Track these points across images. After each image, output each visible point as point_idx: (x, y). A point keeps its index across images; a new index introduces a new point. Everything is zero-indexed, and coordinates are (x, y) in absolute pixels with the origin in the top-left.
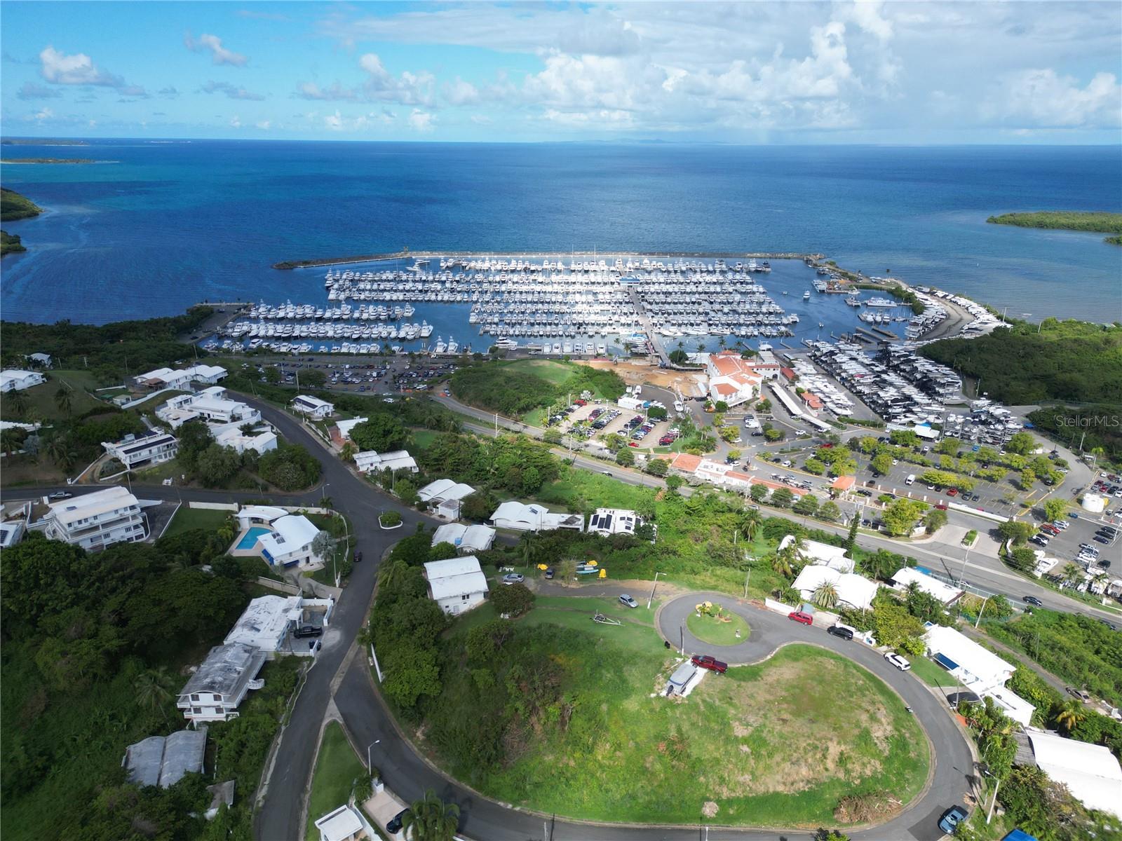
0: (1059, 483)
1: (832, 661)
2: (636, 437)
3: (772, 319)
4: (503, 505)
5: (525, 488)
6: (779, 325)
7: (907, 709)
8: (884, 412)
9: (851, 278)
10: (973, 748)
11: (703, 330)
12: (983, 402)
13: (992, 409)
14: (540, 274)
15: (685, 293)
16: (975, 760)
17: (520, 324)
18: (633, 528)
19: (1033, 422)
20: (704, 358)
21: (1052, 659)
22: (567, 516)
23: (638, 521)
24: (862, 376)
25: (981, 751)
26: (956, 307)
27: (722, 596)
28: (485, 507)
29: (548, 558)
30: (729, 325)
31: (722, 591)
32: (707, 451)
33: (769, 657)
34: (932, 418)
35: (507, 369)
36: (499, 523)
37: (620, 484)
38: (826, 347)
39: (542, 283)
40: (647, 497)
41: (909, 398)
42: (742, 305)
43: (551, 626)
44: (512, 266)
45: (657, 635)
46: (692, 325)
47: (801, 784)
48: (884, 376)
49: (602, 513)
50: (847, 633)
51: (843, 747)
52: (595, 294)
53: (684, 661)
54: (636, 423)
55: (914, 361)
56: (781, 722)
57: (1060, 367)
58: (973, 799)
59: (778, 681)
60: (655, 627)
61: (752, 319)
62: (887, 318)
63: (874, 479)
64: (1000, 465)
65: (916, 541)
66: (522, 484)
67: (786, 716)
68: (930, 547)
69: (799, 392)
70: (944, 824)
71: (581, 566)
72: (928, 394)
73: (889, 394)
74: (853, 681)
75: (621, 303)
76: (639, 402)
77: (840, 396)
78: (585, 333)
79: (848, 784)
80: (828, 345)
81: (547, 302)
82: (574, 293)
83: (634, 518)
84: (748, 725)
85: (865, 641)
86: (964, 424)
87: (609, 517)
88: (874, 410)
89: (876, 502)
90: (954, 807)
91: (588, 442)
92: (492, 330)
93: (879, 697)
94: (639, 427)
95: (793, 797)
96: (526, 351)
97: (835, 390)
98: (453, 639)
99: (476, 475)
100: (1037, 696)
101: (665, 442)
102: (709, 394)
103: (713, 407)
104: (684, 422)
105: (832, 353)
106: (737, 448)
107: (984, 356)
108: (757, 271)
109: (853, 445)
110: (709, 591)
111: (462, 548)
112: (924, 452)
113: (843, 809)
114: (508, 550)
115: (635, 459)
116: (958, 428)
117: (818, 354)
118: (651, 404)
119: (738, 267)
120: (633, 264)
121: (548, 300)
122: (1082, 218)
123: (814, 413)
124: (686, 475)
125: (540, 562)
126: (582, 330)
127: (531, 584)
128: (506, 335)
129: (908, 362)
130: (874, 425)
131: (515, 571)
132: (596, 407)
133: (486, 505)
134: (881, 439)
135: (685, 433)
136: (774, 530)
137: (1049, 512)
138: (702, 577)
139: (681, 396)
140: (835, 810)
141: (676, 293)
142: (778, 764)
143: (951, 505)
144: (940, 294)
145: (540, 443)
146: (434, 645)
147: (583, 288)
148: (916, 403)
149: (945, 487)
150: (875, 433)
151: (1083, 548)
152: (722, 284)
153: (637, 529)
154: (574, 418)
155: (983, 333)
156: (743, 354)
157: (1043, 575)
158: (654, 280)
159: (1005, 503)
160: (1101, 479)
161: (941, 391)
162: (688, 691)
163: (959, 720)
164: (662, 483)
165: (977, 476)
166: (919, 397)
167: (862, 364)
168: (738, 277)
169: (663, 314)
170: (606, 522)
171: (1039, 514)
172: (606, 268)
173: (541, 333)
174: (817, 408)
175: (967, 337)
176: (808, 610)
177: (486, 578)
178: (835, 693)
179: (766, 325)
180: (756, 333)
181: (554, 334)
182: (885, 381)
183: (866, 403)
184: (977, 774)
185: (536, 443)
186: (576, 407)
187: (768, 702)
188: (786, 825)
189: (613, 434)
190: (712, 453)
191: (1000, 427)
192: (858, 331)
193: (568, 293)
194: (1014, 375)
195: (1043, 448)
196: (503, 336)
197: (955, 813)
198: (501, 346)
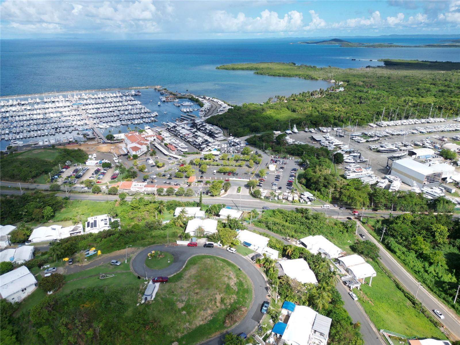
0: (261, 163)
1: (209, 259)
2: (99, 179)
3: (147, 115)
4: (35, 231)
5: (45, 218)
6: (150, 117)
7: (239, 269)
8: (199, 147)
9: (174, 95)
10: (264, 275)
11: (118, 123)
12: (231, 138)
13: (235, 140)
14: (28, 105)
15: (106, 107)
16: (266, 280)
17: (22, 132)
18: (108, 224)
19: (248, 142)
20: (122, 136)
21: (276, 229)
22: (73, 227)
23: (110, 220)
24: (188, 135)
25: (267, 276)
26: (214, 103)
27: (158, 246)
28: (24, 235)
29: (68, 254)
30: (129, 120)
31: (157, 243)
32: (134, 178)
33: (184, 267)
34: (216, 147)
35: (20, 157)
36: (35, 241)
37: (97, 203)
38: (172, 125)
39: (30, 110)
40: (112, 206)
41: (206, 141)
42: (133, 110)
43: (78, 290)
44: (10, 103)
45: (133, 274)
46: (113, 122)
47: (209, 317)
48: (196, 133)
49: (91, 220)
50: (211, 245)
51: (221, 295)
52: (61, 112)
53: (148, 283)
54: (97, 171)
55: (205, 125)
56: (196, 294)
57: (251, 121)
58: (269, 296)
59: (190, 276)
60: (131, 271)
61: (138, 116)
62: (191, 109)
63: (202, 175)
64: (242, 160)
65: (222, 197)
66: (43, 216)
67: (197, 291)
68: (227, 197)
69: (166, 145)
70: (263, 311)
71: (87, 252)
72: (213, 138)
73: (199, 140)
74: (218, 265)
75: (75, 115)
76: (96, 162)
77: (182, 144)
78: (60, 132)
79: (226, 309)
80: (172, 124)
81: (35, 119)
82: (49, 113)
83: (108, 218)
84: (183, 301)
85: (218, 246)
86: (227, 147)
87: (95, 221)
88: (195, 147)
89: (205, 184)
90: (264, 302)
91: (75, 186)
92: (6, 137)
93: (229, 268)
94: (99, 173)
95: (207, 324)
96: (29, 146)
97: (179, 142)
98: (21, 315)
99: (15, 218)
100: (278, 247)
101: (114, 178)
102: (128, 152)
103: (132, 157)
104: (120, 167)
105: (175, 127)
106: (146, 174)
107: (228, 120)
108: (136, 95)
109: (192, 163)
110: (152, 245)
111: (15, 262)
112: (217, 161)
113: (227, 321)
114: (43, 254)
115: (101, 188)
116: (226, 149)
117: (169, 128)
118: (103, 161)
119: (127, 94)
120: (77, 96)
121: (35, 118)
122: (245, 65)
123: (174, 152)
124: (127, 191)
125: (64, 257)
126: (58, 131)
127: (61, 271)
128: (15, 139)
129: (203, 126)
130: (197, 153)
131: (51, 267)
132: (75, 168)
133: (24, 233)
134: (201, 158)
135: (122, 172)
136: (170, 206)
137: (260, 174)
138: (147, 240)
139: (116, 155)
140: (224, 322)
141: (102, 108)
142: (198, 313)
143: (230, 179)
144: (207, 98)
145: (49, 193)
146: (9, 323)
147: (53, 110)
148: (210, 142)
149: (227, 172)
150: (198, 157)
151: (273, 184)
152: (122, 102)
153: (111, 224)
154: (64, 176)
155: (225, 111)
156: (139, 132)
157: (265, 197)
158: (90, 103)
159: (246, 174)
160: (272, 159)
161: (217, 136)
162: (154, 297)
163: (257, 266)
164: (117, 197)
165: (236, 166)
166: (210, 139)
167: (187, 129)
168: (128, 98)
169: (98, 118)
170: (94, 224)
171: (258, 175)
172: (63, 99)
173: (36, 135)
174: (174, 151)
175: (220, 114)
176: (195, 240)
177: (34, 275)
178: (213, 273)
179: (145, 118)
180: (142, 122)
181: (43, 135)
182: (197, 135)
183: (192, 145)
184: (268, 285)
185: (46, 193)
186: (64, 170)
187: (188, 287)
188: (207, 338)
189: (87, 180)
190: (136, 178)
191: (239, 146)
192: (182, 116)
193: (46, 113)
194: (238, 126)
195: (253, 151)
196: (14, 140)
197: (265, 305)
198: (13, 145)
